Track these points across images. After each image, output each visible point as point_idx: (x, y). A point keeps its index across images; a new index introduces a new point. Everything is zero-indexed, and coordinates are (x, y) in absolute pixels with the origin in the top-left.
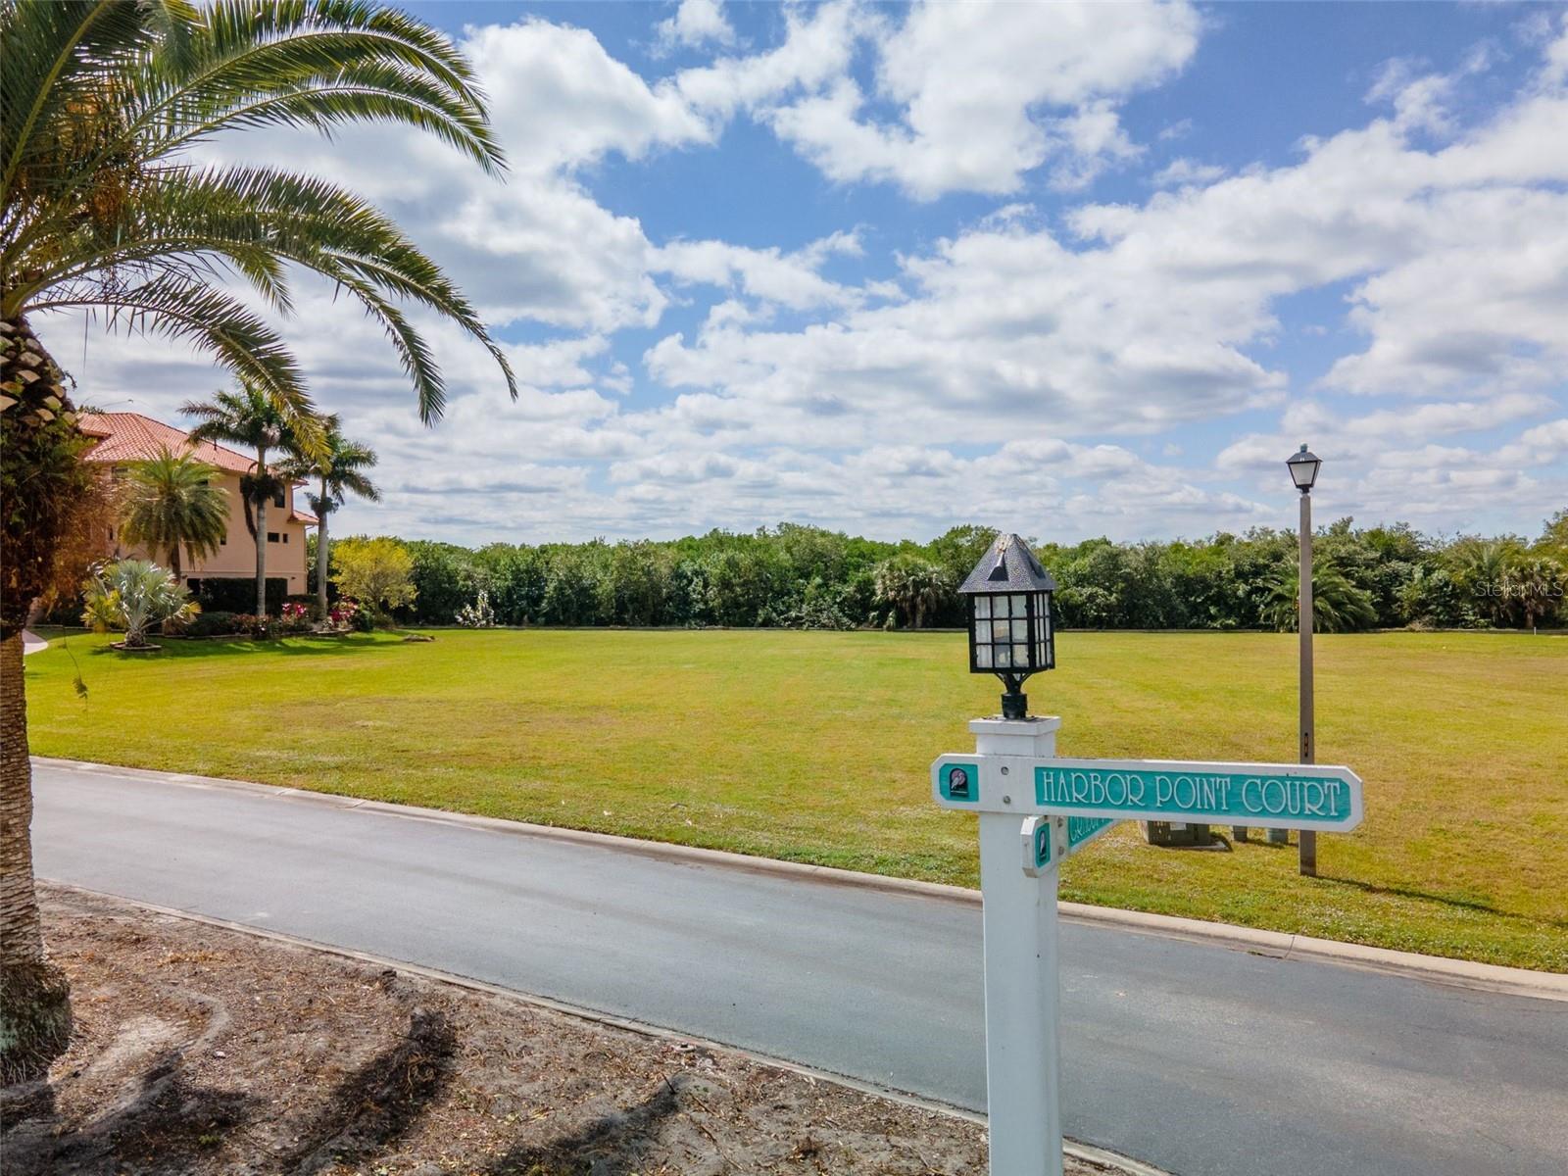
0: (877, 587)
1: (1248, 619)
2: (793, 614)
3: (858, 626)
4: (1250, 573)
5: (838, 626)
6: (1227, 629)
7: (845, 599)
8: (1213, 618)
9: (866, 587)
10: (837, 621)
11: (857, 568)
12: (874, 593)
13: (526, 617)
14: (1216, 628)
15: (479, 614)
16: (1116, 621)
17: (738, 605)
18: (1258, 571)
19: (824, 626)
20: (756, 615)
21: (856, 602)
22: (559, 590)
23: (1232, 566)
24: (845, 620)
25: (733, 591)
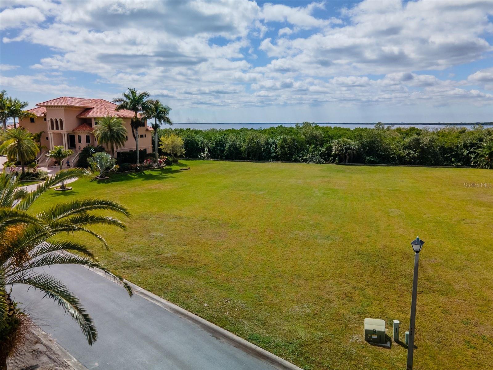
0: (333, 149)
1: (466, 163)
2: (304, 157)
3: (326, 162)
4: (470, 146)
5: (319, 162)
6: (458, 166)
7: (322, 153)
8: (453, 162)
9: (330, 149)
10: (319, 160)
11: (327, 141)
12: (332, 151)
13: (219, 156)
14: (453, 166)
15: (205, 155)
16: (416, 162)
17: (286, 154)
18: (473, 145)
19: (314, 162)
20: (292, 158)
21: (326, 154)
22: (229, 148)
23: (463, 143)
24: (322, 160)
25: (284, 149)
